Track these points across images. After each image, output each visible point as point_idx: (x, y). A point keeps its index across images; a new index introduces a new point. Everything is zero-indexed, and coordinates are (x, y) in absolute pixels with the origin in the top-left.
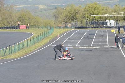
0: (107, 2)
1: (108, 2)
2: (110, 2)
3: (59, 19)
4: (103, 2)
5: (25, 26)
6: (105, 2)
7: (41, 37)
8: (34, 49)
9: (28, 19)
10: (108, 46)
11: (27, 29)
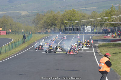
0: (86, 8)
1: (88, 8)
2: (90, 8)
3: (39, 25)
4: (83, 9)
5: (5, 32)
6: (85, 9)
7: (19, 42)
8: (11, 55)
9: (9, 25)
10: (83, 51)
11: (8, 35)
